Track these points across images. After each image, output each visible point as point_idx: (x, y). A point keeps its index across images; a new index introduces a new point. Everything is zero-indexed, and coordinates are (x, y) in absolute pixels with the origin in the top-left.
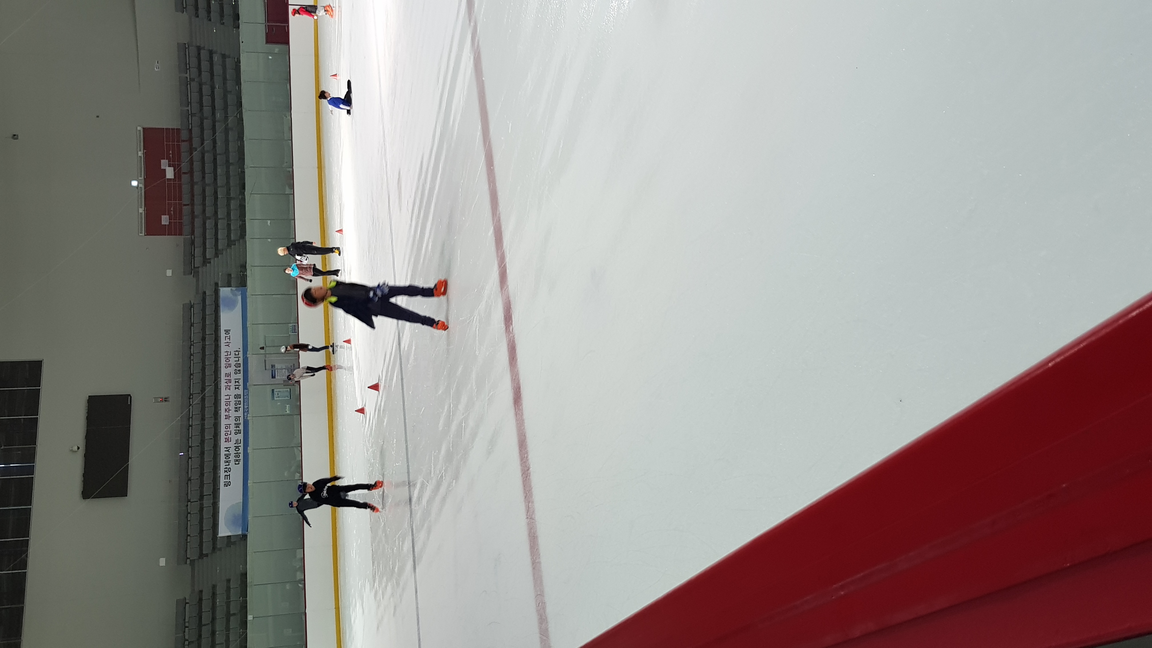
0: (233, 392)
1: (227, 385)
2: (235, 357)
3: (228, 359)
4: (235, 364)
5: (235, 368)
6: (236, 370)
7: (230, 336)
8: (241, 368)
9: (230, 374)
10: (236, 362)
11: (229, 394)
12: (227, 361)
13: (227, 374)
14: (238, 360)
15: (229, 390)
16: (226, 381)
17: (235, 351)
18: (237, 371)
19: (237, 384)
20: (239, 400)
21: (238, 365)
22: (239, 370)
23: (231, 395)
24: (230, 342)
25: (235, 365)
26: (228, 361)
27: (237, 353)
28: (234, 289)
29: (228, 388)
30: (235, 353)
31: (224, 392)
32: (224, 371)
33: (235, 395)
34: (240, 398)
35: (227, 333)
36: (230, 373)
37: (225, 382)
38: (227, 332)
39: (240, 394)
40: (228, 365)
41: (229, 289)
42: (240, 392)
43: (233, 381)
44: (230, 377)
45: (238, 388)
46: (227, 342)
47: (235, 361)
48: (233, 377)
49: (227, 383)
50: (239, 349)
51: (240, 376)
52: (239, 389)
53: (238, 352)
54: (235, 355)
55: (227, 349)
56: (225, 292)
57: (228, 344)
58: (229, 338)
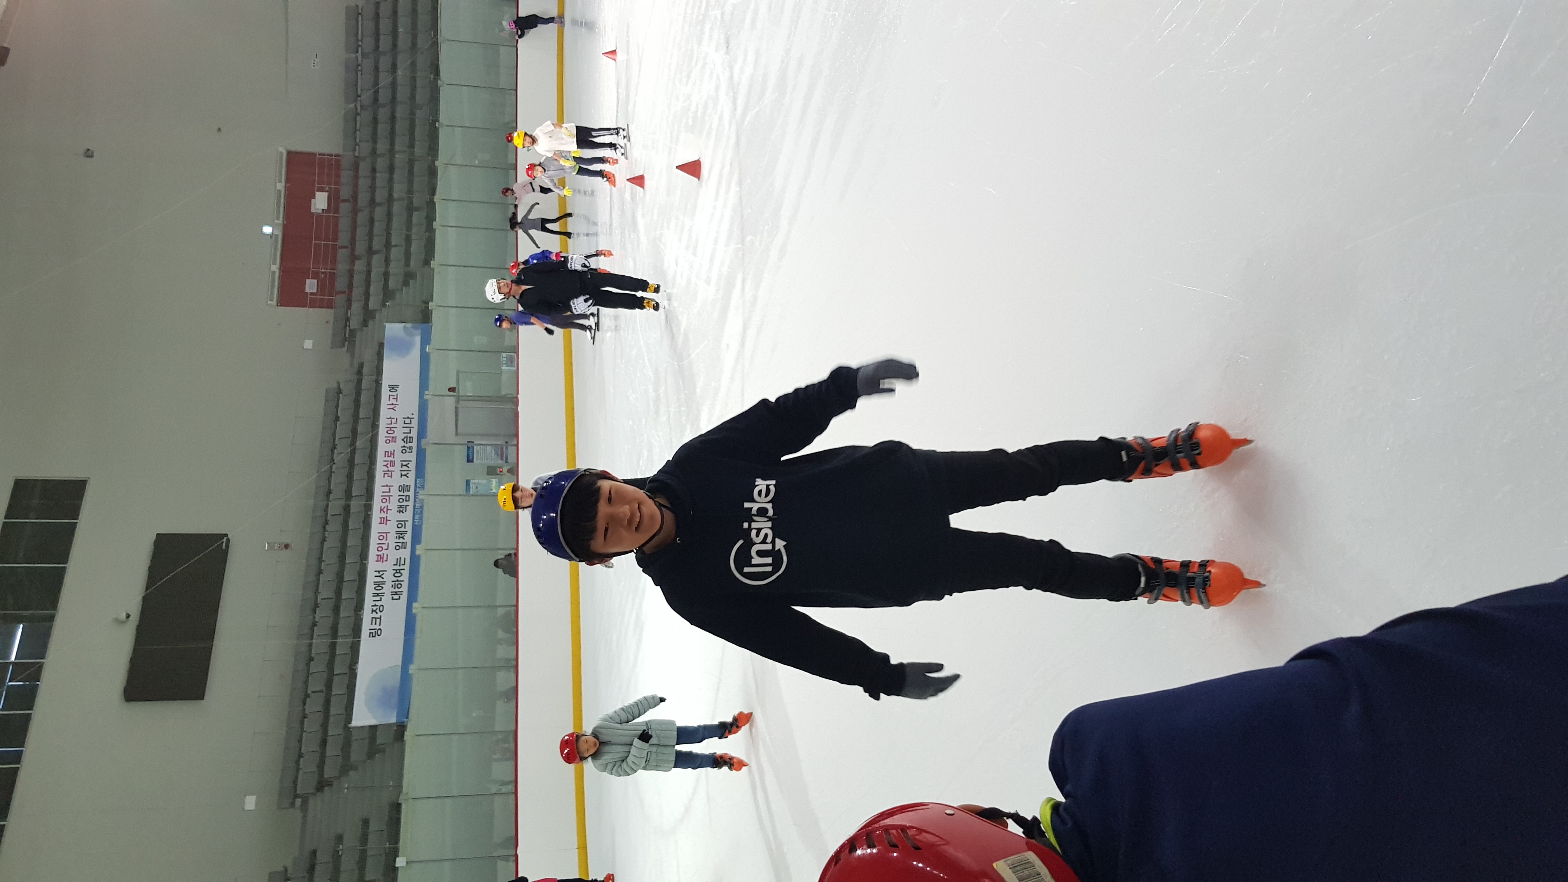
0: (397, 481)
1: (385, 469)
2: (403, 427)
4: (403, 438)
5: (403, 444)
6: (404, 447)
7: (397, 395)
8: (414, 445)
9: (392, 453)
10: (406, 435)
11: (389, 486)
12: (389, 432)
13: (388, 452)
14: (409, 432)
15: (390, 477)
16: (385, 463)
17: (403, 418)
18: (406, 448)
19: (405, 468)
20: (406, 493)
21: (408, 439)
22: (410, 448)
23: (392, 486)
24: (395, 403)
25: (403, 440)
26: (392, 432)
27: (408, 421)
28: (409, 325)
29: (388, 474)
30: (404, 421)
31: (380, 481)
32: (382, 447)
33: (401, 486)
34: (409, 491)
35: (391, 391)
36: (394, 451)
38: (393, 388)
39: (408, 484)
41: (402, 325)
42: (410, 481)
43: (398, 464)
44: (394, 457)
45: (405, 475)
47: (404, 433)
48: (399, 457)
49: (388, 467)
50: (413, 414)
51: (412, 457)
52: (408, 477)
53: (409, 419)
54: (405, 423)
55: (391, 413)
56: (393, 330)
57: (394, 406)
58: (395, 397)
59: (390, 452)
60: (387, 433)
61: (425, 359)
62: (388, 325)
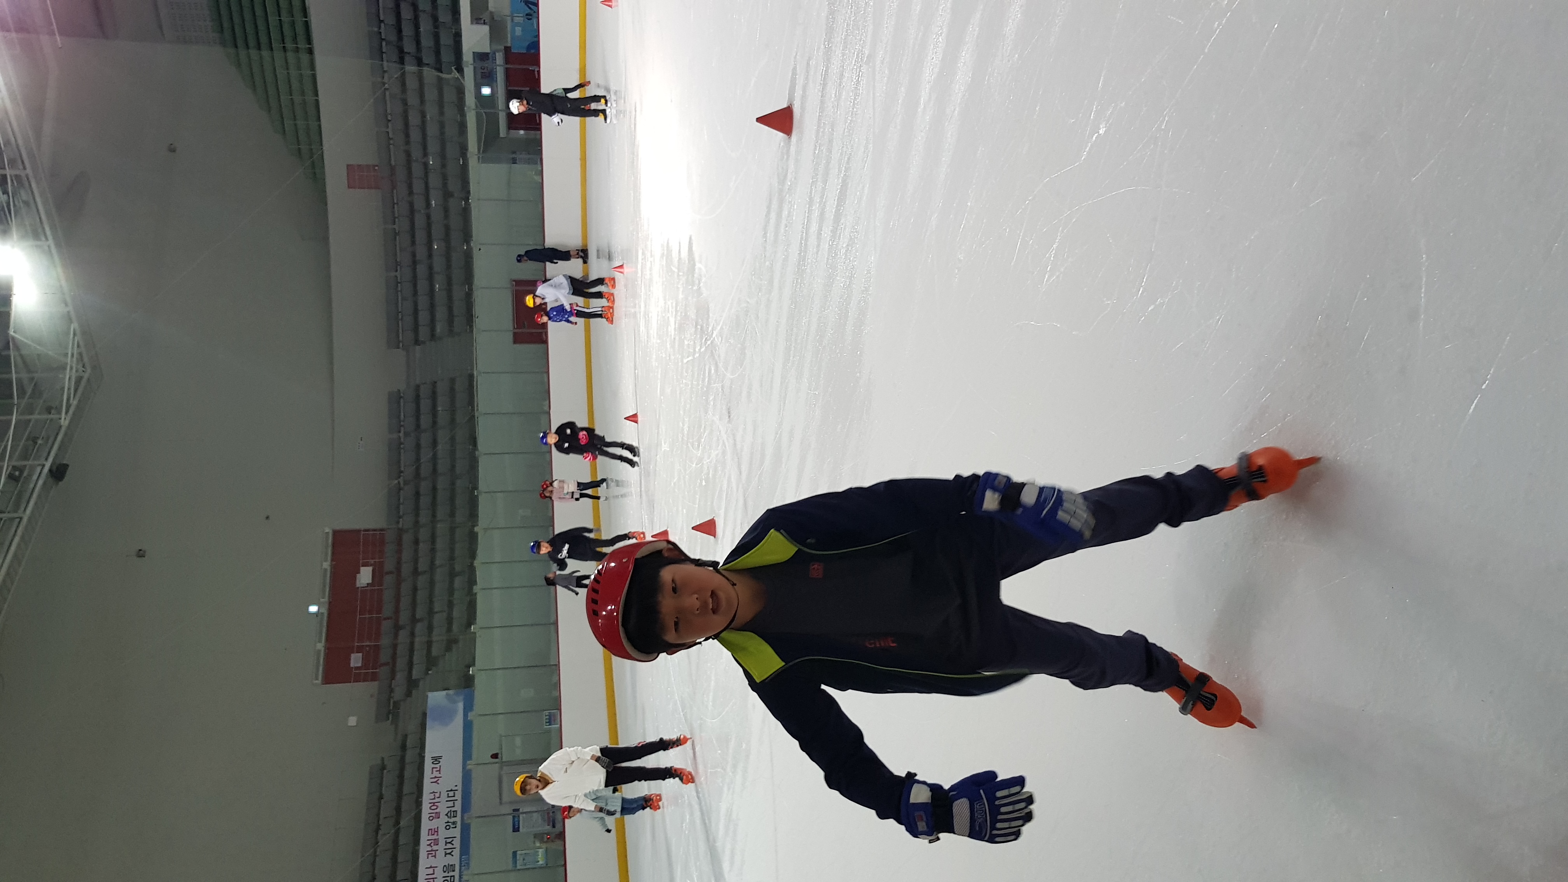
0: (441, 860)
1: (429, 848)
2: (447, 801)
3: (436, 804)
4: (446, 813)
5: (447, 819)
6: (448, 822)
7: (440, 766)
8: (458, 819)
9: (436, 830)
10: (449, 809)
11: (433, 866)
12: (433, 808)
13: (431, 829)
14: (452, 805)
15: (434, 857)
16: (429, 842)
17: (447, 791)
18: (450, 824)
19: (449, 846)
20: (451, 874)
21: (452, 813)
22: (454, 823)
23: (436, 867)
24: (440, 775)
25: (447, 815)
26: (435, 807)
27: (451, 794)
28: (451, 692)
29: (432, 853)
30: (448, 794)
31: (424, 862)
32: (426, 825)
33: (445, 866)
34: (454, 871)
35: (435, 763)
36: (438, 827)
37: (428, 845)
38: (436, 760)
39: (453, 863)
40: (433, 815)
41: (444, 693)
42: (455, 860)
43: (442, 842)
44: (437, 835)
45: (450, 854)
46: (436, 777)
47: (447, 807)
48: (443, 834)
49: (432, 847)
50: (456, 786)
51: (456, 832)
52: (452, 856)
53: (452, 792)
54: (448, 797)
55: (435, 788)
56: (436, 698)
57: (437, 779)
58: (438, 769)
59: (433, 830)
60: (430, 809)
61: (468, 727)
62: (430, 694)
